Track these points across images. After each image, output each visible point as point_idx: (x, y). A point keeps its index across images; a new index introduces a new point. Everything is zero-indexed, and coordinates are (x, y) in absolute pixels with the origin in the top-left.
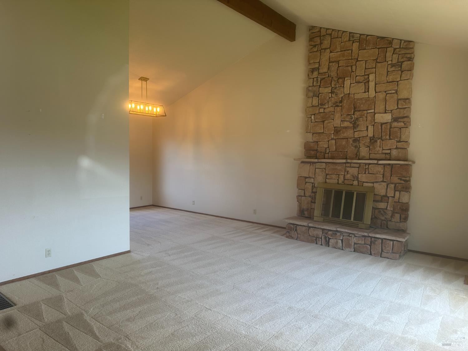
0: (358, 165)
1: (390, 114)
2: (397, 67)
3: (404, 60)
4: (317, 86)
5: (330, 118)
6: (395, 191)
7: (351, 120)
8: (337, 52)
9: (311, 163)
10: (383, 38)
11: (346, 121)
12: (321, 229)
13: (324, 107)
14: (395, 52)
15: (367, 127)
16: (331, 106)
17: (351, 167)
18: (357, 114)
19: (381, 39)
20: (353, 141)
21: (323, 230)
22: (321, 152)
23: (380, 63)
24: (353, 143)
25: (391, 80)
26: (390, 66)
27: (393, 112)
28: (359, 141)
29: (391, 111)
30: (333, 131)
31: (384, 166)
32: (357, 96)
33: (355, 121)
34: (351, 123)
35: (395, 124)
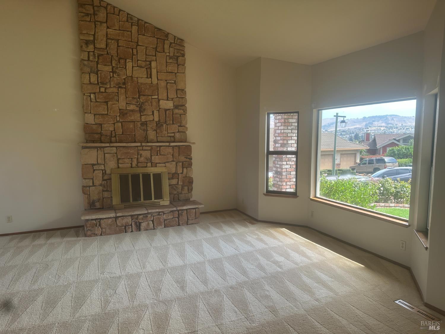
0: (149, 148)
1: (172, 101)
2: (174, 60)
3: (179, 55)
4: (94, 61)
5: (114, 99)
6: (183, 168)
7: (137, 104)
8: (115, 30)
9: (97, 148)
10: (159, 29)
11: (132, 104)
12: (129, 216)
13: (106, 86)
14: (171, 46)
15: (153, 112)
16: (114, 87)
17: (142, 150)
18: (143, 98)
19: (159, 30)
20: (141, 125)
21: (132, 216)
22: (106, 136)
23: (159, 52)
24: (141, 126)
25: (170, 71)
26: (168, 58)
27: (173, 100)
28: (146, 125)
29: (172, 99)
30: (119, 114)
31: (173, 148)
32: (140, 81)
33: (141, 105)
34: (137, 106)
35: (176, 111)
